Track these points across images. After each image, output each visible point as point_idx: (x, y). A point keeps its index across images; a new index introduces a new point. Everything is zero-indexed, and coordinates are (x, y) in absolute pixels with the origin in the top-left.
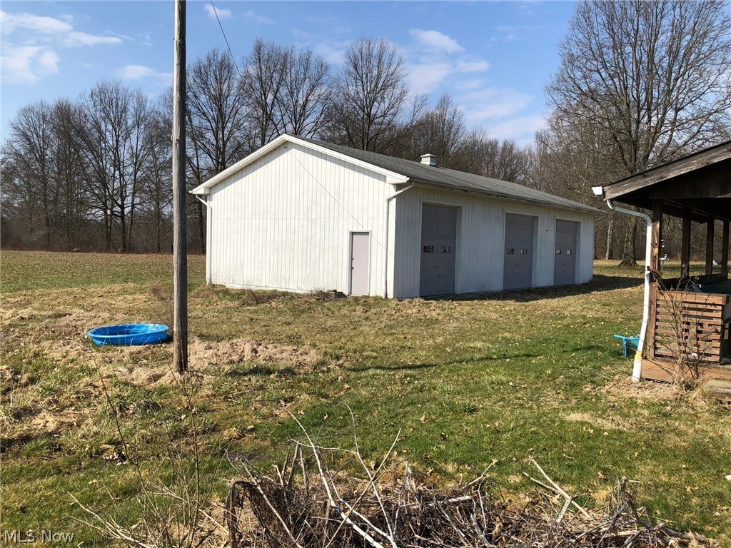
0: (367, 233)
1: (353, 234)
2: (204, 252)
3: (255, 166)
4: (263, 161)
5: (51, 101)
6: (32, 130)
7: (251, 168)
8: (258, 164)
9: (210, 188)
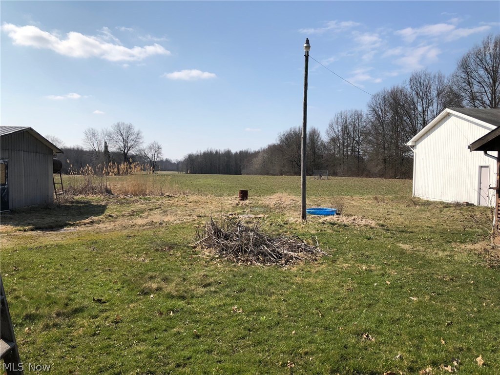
0: (487, 167)
1: (481, 167)
2: (412, 178)
3: (435, 127)
4: (439, 124)
5: (389, 89)
6: (379, 106)
7: (433, 129)
8: (436, 126)
9: (416, 142)
